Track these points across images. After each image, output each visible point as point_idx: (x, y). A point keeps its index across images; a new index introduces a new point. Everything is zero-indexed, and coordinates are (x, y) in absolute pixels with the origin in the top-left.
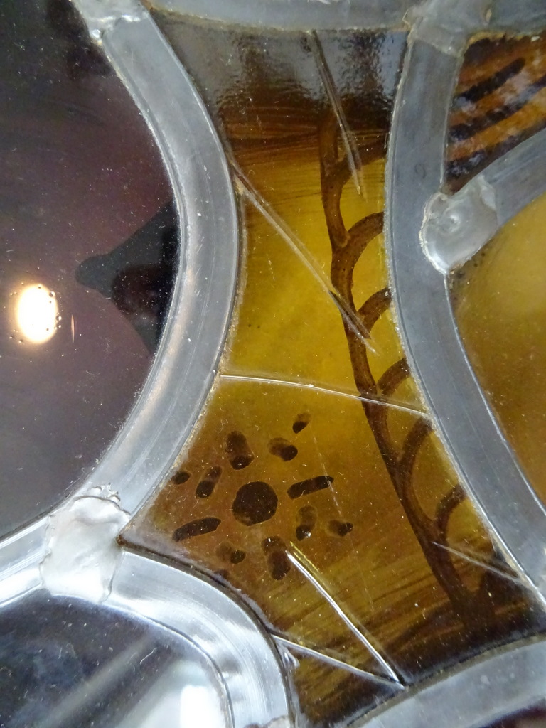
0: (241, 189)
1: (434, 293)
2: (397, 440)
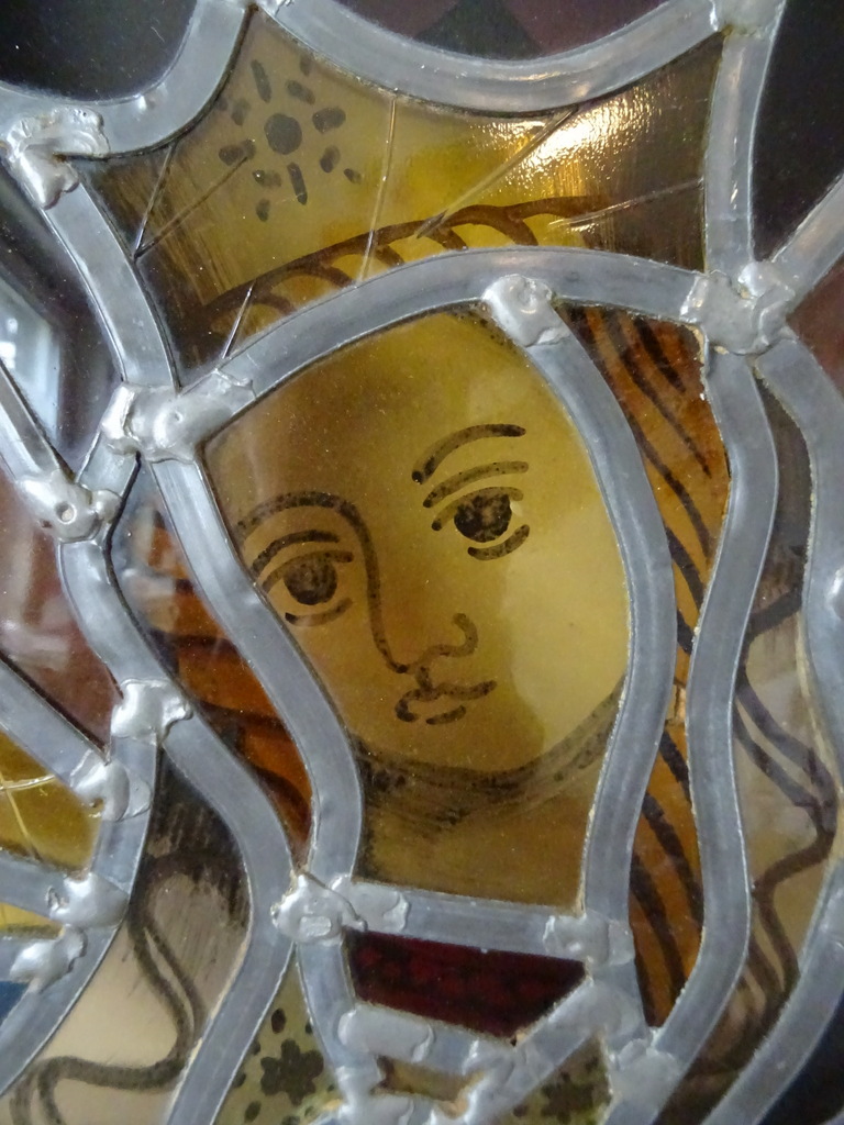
1: (465, 285)
2: (341, 263)
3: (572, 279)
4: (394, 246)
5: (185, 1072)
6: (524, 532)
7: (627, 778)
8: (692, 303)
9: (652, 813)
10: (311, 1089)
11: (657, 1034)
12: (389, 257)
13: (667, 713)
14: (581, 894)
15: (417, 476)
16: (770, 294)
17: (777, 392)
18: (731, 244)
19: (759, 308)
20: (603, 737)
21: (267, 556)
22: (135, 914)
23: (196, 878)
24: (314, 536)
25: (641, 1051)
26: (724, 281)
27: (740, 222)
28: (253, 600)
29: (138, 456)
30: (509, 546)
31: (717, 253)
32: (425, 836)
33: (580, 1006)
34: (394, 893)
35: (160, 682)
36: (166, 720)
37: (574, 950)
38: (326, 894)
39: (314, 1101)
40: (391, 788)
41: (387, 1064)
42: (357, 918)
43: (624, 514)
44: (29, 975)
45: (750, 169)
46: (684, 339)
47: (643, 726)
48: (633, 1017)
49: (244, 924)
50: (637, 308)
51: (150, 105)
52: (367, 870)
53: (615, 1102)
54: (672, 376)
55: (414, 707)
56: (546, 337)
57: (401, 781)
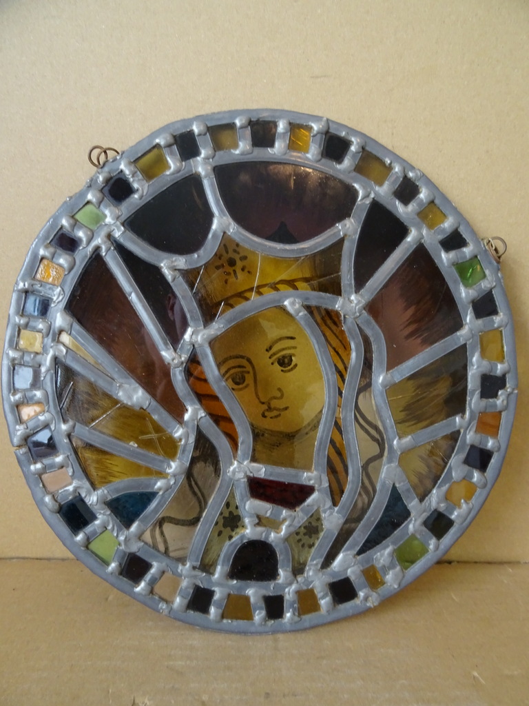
0: (302, 258)
1: (279, 301)
2: (247, 295)
3: (307, 299)
4: (261, 290)
5: (202, 519)
6: (296, 365)
7: (325, 433)
8: (338, 305)
9: (332, 442)
10: (237, 527)
11: (336, 509)
12: (260, 293)
13: (337, 415)
14: (313, 466)
15: (267, 350)
16: (359, 302)
17: (363, 327)
18: (348, 289)
19: (356, 307)
20: (319, 422)
21: (227, 372)
22: (189, 474)
23: (205, 463)
24: (240, 366)
25: (331, 514)
26: (347, 299)
27: (351, 284)
28: (224, 383)
29: (194, 346)
30: (292, 369)
31: (345, 291)
32: (270, 450)
33: (314, 499)
34: (261, 466)
35: (198, 406)
36: (199, 417)
37: (312, 482)
38: (242, 466)
39: (238, 530)
40: (260, 437)
41: (259, 517)
42: (251, 472)
43: (323, 360)
44: (160, 489)
45: (353, 270)
46: (337, 314)
47: (329, 418)
48: (329, 503)
49: (219, 476)
50: (324, 306)
51: (198, 256)
52: (254, 459)
53: (325, 530)
54: (335, 323)
55: (266, 414)
56: (301, 314)
57: (263, 435)
